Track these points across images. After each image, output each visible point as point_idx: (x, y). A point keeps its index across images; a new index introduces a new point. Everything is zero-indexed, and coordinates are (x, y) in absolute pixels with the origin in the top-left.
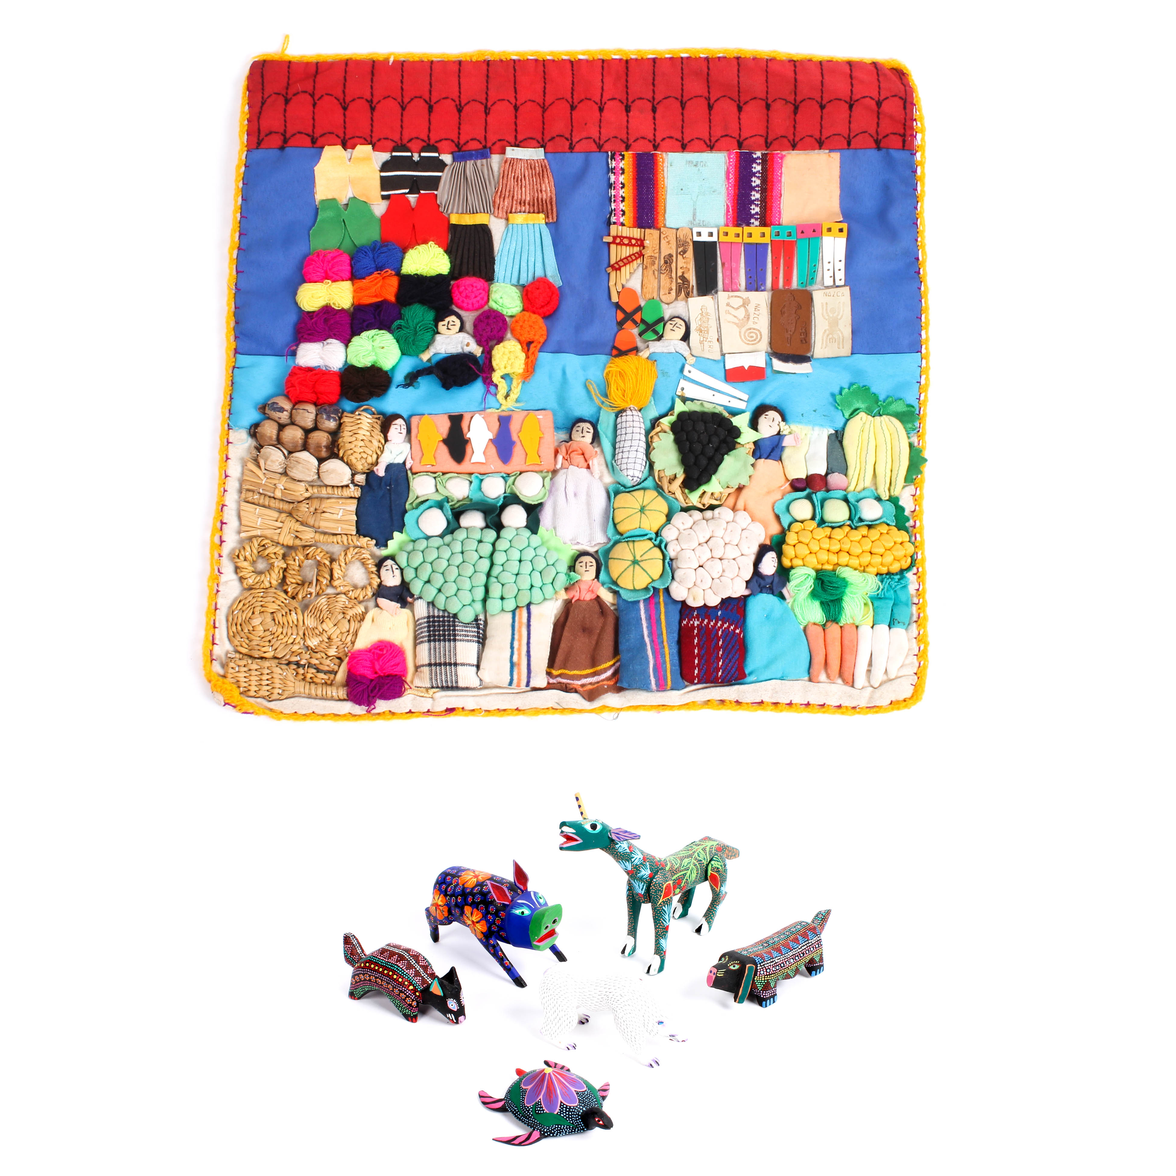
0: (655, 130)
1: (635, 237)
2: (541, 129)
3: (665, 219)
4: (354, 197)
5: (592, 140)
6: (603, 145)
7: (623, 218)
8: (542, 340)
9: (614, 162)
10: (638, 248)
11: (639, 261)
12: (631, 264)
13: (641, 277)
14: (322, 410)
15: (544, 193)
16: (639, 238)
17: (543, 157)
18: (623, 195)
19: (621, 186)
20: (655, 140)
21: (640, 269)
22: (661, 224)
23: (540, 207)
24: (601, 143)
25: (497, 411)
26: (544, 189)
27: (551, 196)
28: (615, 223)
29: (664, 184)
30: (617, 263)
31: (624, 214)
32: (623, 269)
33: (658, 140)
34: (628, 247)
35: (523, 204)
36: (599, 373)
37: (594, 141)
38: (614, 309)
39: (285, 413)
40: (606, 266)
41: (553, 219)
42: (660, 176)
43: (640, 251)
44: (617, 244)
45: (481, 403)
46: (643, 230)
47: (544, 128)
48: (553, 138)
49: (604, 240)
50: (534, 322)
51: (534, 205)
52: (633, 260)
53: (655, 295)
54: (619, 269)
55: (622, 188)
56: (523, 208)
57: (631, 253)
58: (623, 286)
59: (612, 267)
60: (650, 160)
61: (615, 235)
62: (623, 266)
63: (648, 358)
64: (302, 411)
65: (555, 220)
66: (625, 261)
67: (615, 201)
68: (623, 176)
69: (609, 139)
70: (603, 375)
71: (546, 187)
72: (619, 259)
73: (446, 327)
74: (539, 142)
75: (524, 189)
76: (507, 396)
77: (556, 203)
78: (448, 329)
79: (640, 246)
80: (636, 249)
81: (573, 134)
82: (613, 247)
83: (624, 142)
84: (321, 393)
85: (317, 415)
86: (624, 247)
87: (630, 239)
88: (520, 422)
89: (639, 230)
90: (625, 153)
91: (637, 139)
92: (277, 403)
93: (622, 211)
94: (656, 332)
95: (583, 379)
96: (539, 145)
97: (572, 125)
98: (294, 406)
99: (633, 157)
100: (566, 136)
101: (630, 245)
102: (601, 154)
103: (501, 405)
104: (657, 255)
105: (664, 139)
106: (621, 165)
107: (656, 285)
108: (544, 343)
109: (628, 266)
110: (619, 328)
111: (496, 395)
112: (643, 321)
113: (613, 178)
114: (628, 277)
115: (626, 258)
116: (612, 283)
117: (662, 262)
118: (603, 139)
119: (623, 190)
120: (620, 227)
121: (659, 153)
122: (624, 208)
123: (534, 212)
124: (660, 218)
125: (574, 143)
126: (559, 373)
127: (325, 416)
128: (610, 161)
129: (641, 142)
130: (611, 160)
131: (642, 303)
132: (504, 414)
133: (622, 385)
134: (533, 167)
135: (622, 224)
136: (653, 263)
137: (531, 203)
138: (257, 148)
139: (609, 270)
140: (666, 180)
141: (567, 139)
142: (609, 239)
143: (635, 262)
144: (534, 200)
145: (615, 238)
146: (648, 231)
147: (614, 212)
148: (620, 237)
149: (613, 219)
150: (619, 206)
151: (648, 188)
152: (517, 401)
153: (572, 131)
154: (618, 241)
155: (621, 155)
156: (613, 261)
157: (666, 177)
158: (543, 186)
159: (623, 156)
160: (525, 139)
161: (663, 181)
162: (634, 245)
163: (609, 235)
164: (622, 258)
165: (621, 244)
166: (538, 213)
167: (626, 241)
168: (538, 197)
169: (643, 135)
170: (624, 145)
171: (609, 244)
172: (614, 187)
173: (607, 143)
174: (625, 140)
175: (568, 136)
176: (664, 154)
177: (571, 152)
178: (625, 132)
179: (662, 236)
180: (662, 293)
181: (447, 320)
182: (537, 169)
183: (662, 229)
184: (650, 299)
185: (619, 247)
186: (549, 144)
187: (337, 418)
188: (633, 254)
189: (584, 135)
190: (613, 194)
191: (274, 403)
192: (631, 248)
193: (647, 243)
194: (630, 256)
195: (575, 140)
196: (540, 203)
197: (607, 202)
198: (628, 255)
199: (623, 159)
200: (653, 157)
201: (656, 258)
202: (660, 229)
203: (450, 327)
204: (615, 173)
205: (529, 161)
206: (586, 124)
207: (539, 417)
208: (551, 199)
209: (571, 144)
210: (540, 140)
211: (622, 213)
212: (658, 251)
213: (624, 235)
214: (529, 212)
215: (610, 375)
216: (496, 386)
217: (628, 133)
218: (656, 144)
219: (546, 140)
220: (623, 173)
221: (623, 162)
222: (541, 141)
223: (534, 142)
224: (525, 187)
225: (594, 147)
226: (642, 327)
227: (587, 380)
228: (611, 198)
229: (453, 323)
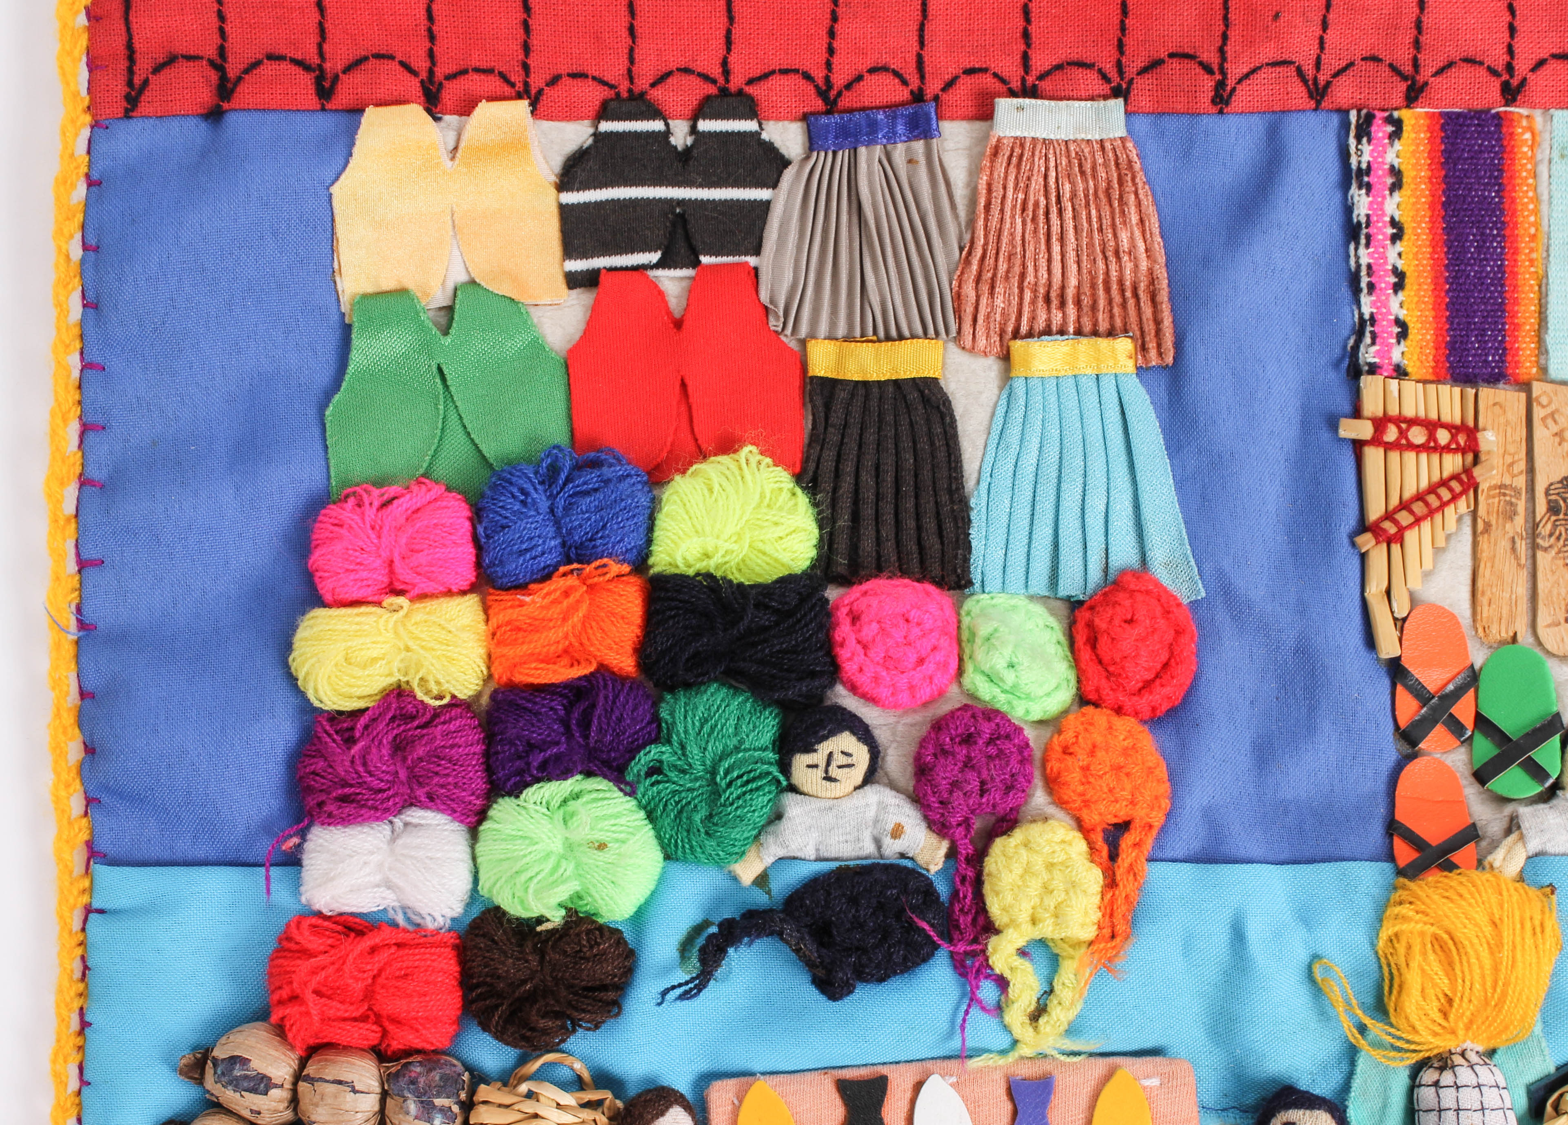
0: (1512, 30)
1: (1446, 418)
2: (1115, 32)
3: (1542, 348)
4: (473, 282)
5: (1291, 71)
6: (1328, 84)
7: (1403, 347)
8: (1157, 820)
9: (1366, 148)
10: (1458, 458)
11: (1462, 505)
12: (1438, 517)
13: (1468, 562)
14: (403, 1082)
15: (1126, 258)
16: (1458, 421)
17: (1121, 132)
18: (1400, 264)
19: (1390, 231)
20: (1510, 68)
21: (1467, 530)
22: (1527, 368)
23: (1116, 310)
24: (1322, 79)
25: (1001, 1061)
26: (1125, 244)
27: (1151, 271)
28: (1373, 369)
29: (1536, 225)
30: (1389, 516)
31: (1403, 333)
32: (1411, 537)
33: (1522, 67)
34: (1424, 457)
35: (1055, 302)
36: (1359, 937)
37: (1299, 71)
38: (1386, 682)
39: (274, 1093)
40: (1350, 521)
41: (1160, 354)
42: (1523, 195)
43: (1467, 471)
44: (1388, 447)
45: (950, 1035)
46: (1470, 392)
47: (1123, 29)
48: (1154, 65)
49: (1343, 433)
50: (1125, 752)
51: (1094, 307)
52: (1444, 505)
53: (1522, 627)
54: (1399, 538)
55: (1396, 238)
56: (1057, 318)
57: (1436, 478)
58: (1414, 601)
59: (1375, 529)
60: (1489, 136)
61: (1380, 413)
62: (1410, 526)
63: (1521, 878)
64: (331, 1088)
65: (1170, 360)
66: (1419, 508)
67: (1371, 287)
68: (1397, 197)
69: (1351, 64)
70: (1373, 945)
71: (1132, 239)
72: (1394, 502)
73: (820, 772)
74: (1105, 78)
75: (1056, 248)
76: (1037, 1014)
77: (1170, 299)
78: (828, 778)
79: (1463, 451)
80: (1452, 463)
81: (1228, 48)
82: (1373, 456)
83: (1404, 78)
84: (396, 1021)
85: (384, 1095)
86: (1410, 457)
87: (1431, 426)
88: (1083, 1101)
89: (1457, 390)
90: (1405, 114)
91: (1450, 65)
92: (244, 1061)
93: (1398, 322)
94: (1537, 772)
95: (1302, 956)
96: (1106, 89)
97: (1225, 18)
98: (303, 1063)
99: (1430, 129)
100: (1205, 57)
101: (1431, 447)
102: (1322, 116)
103: (1015, 1042)
104: (1521, 482)
105: (1541, 63)
106: (1391, 157)
107: (1522, 590)
108: (1163, 829)
109: (1426, 526)
110: (1407, 749)
111: (999, 1009)
112: (1482, 722)
113: (1362, 204)
114: (1428, 564)
115: (1419, 497)
116: (1375, 589)
117: (1541, 507)
118: (1331, 63)
119: (1399, 247)
120: (1394, 384)
121: (1524, 111)
122: (1402, 314)
123: (1095, 333)
124: (1526, 347)
125: (1231, 83)
126: (1221, 937)
127: (412, 1107)
128: (1352, 142)
129: (1462, 75)
130: (1359, 142)
131: (1478, 657)
132: (1026, 1071)
133: (1444, 983)
134: (1088, 167)
135: (1400, 372)
136: (1511, 515)
137: (1086, 301)
138: (128, 115)
139: (1366, 541)
140: (1544, 208)
141: (1207, 69)
142: (1364, 430)
143: (1450, 511)
144: (1093, 286)
145: (1380, 424)
146: (1487, 393)
147: (1369, 329)
148: (1398, 420)
149: (1369, 354)
150: (1385, 305)
151: (1484, 238)
152: (1071, 1031)
153: (1225, 37)
154: (1391, 434)
155: (1390, 120)
156: (1375, 510)
157: (1545, 197)
158: (1124, 236)
159: (1398, 124)
160: (1059, 67)
161: (1536, 212)
162: (1447, 449)
163: (1357, 413)
164: (1407, 495)
165: (1403, 445)
166: (1111, 333)
167: (1418, 436)
168: (1107, 273)
169: (1471, 53)
170: (1403, 86)
171: (1358, 446)
172: (1368, 237)
173: (1342, 79)
174: (1408, 69)
175: (1210, 56)
176: (1538, 114)
177: (1221, 112)
178: (1408, 39)
179: (1538, 413)
180: (1543, 619)
181: (824, 748)
182: (1102, 174)
183: (1537, 388)
184: (1502, 643)
185: (1394, 456)
186: (1142, 85)
187: (456, 1109)
188: (1444, 483)
189: (1268, 53)
190: (1364, 261)
191: (234, 1060)
192: (1435, 457)
193: (1488, 439)
194: (1432, 489)
195: (1235, 70)
196: (1117, 299)
197: (1345, 291)
198: (1424, 484)
199: (1397, 134)
200: (1499, 126)
201: (1517, 492)
202: (1525, 386)
203: (834, 772)
204: (1369, 187)
205: (1072, 147)
206: (1276, 16)
207: (1147, 1083)
208: (1152, 280)
209: (1221, 85)
210: (1109, 68)
211: (1397, 330)
212: (1522, 465)
213: (1409, 412)
214: (1079, 332)
215: (1401, 949)
216: (1002, 983)
217: (1417, 44)
218: (1515, 82)
219: (1132, 67)
220: (1397, 186)
221: (1398, 145)
222: (1113, 74)
223: (1091, 81)
224: (1062, 239)
225: (1298, 91)
226: (1485, 748)
227: (1316, 957)
228: (1354, 279)
229: (843, 760)
